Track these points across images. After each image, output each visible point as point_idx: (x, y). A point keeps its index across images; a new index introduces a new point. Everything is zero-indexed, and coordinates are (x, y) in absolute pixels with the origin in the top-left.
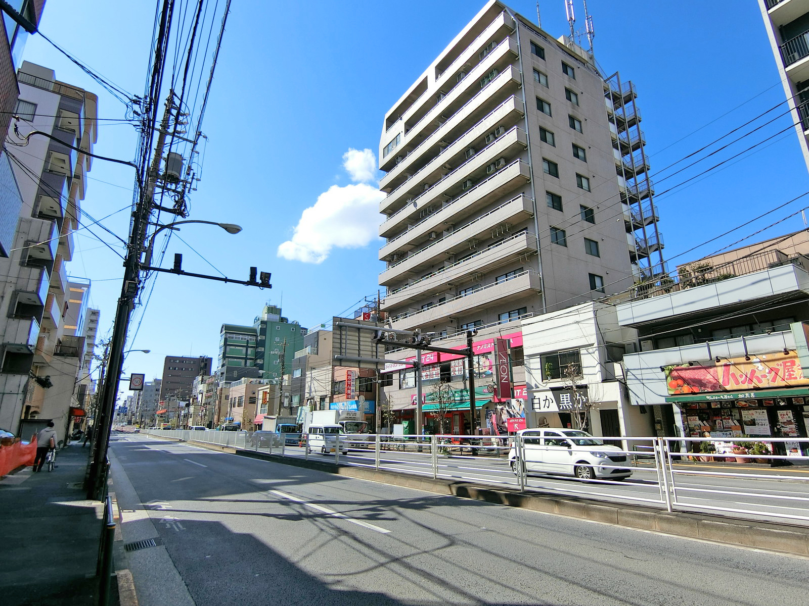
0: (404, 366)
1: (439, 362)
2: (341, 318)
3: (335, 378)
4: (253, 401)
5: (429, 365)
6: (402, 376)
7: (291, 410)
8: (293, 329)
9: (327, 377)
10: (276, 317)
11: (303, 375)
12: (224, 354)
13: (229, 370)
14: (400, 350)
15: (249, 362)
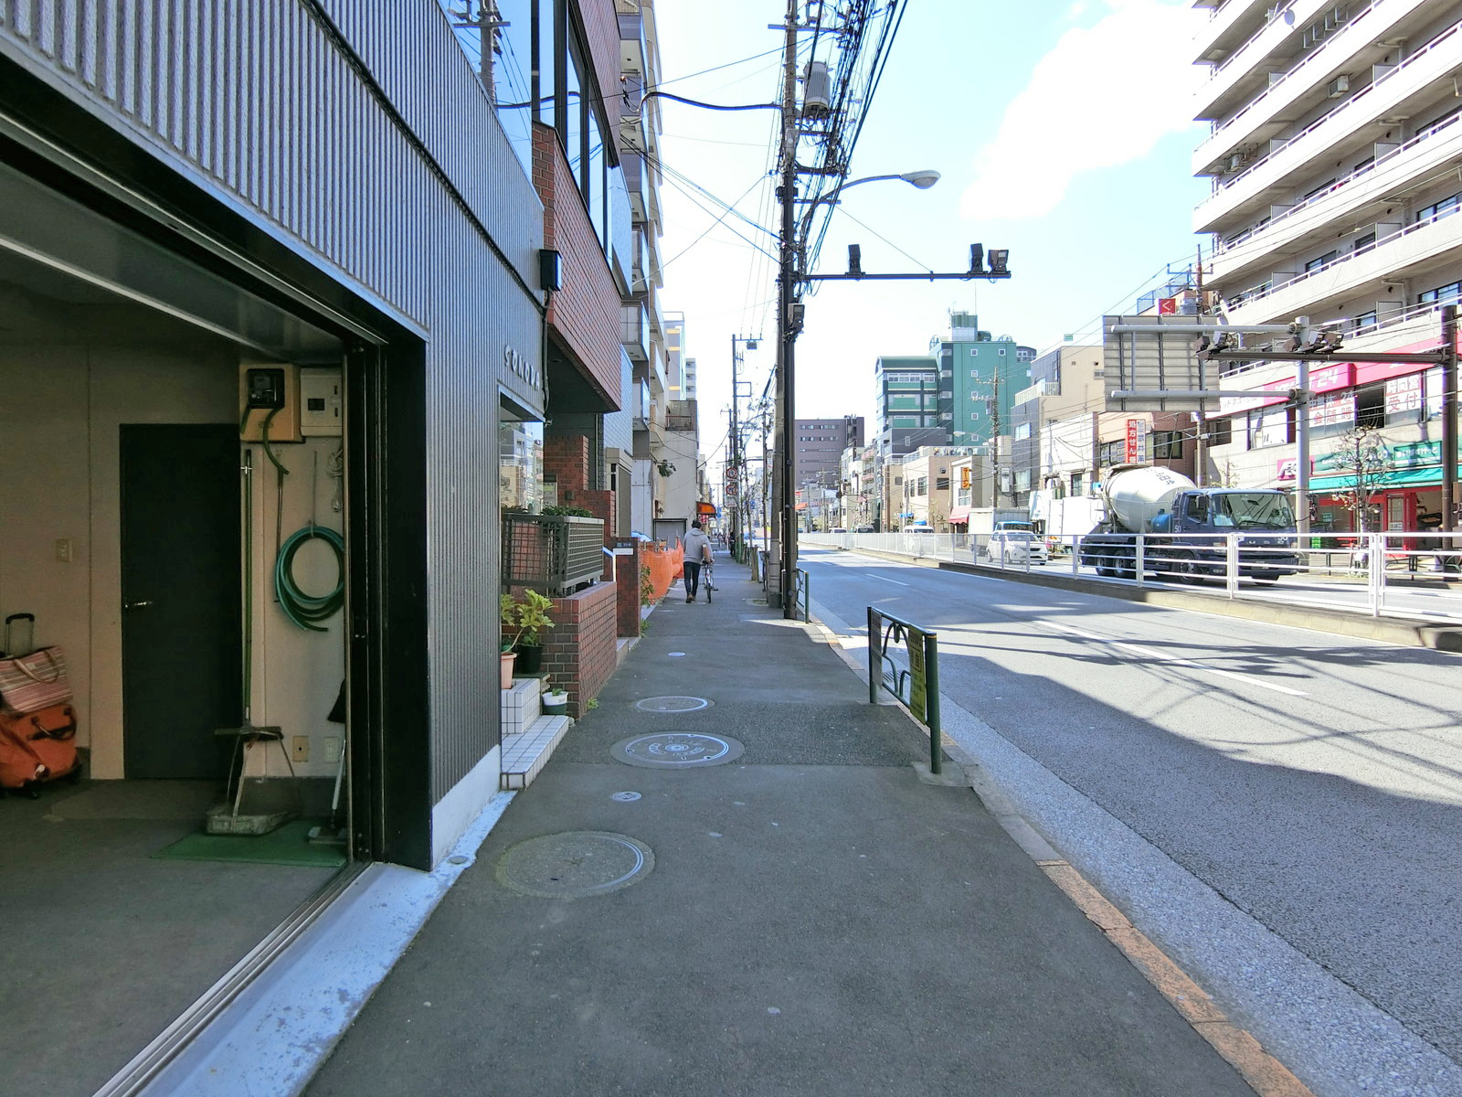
0: (1260, 402)
1: (1353, 385)
2: (1119, 317)
3: (1100, 437)
4: (943, 484)
5: (1324, 394)
6: (1254, 423)
7: (1016, 499)
8: (1002, 352)
9: (1084, 436)
10: (968, 334)
11: (1035, 433)
12: (886, 408)
13: (898, 435)
14: (1248, 369)
15: (927, 419)
